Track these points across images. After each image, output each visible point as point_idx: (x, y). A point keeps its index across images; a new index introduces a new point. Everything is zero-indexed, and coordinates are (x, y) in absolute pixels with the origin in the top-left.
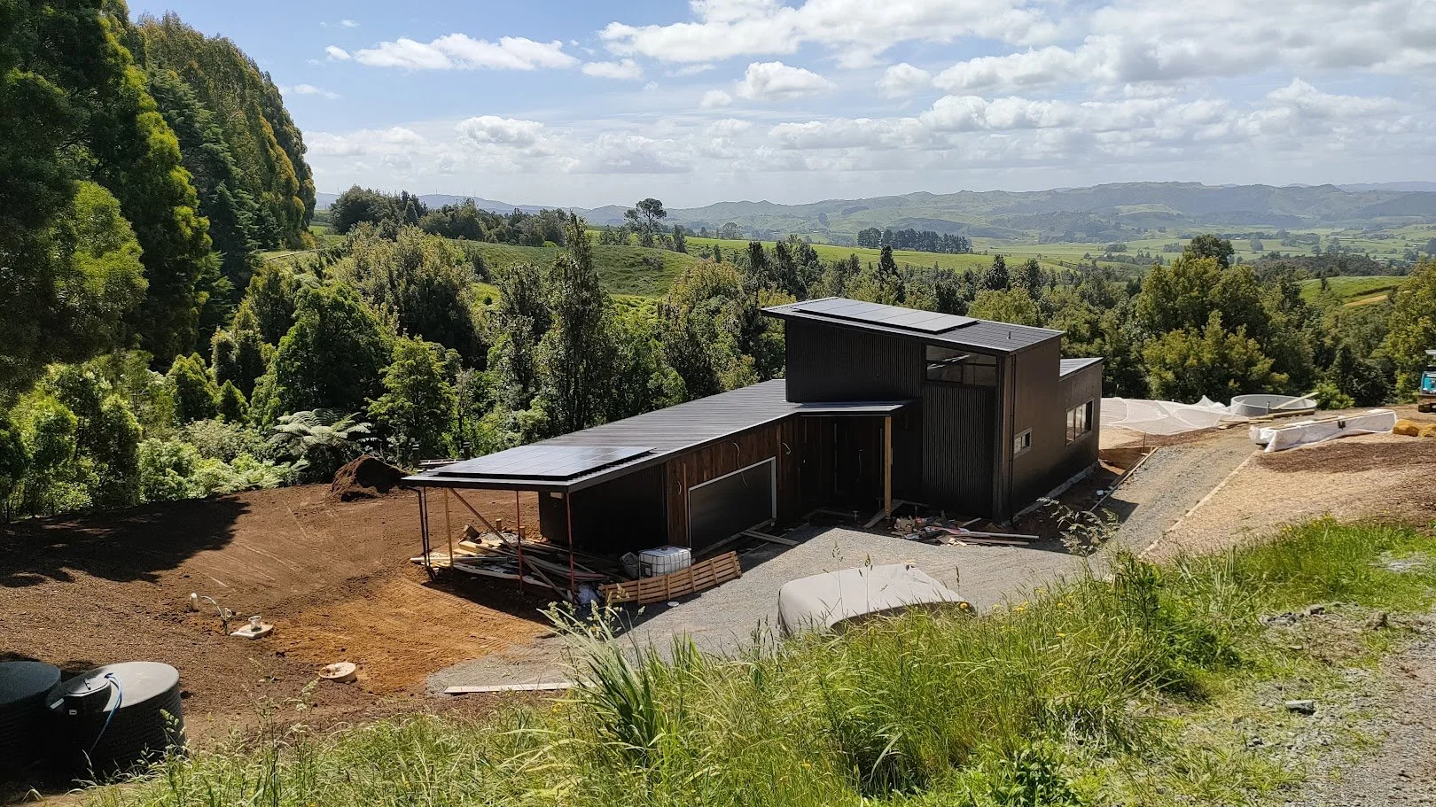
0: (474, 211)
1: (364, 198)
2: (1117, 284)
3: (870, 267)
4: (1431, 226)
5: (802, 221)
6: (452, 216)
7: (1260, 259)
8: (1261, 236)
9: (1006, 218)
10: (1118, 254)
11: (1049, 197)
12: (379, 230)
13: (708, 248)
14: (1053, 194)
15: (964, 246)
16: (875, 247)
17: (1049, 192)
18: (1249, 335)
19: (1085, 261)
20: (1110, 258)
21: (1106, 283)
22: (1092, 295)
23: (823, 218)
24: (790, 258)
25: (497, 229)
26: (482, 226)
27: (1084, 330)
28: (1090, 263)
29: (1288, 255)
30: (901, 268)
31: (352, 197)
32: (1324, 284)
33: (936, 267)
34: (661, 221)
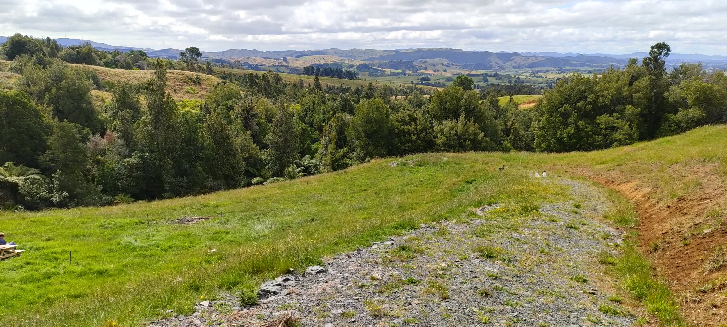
0: (90, 49)
1: (23, 40)
2: (425, 96)
3: (309, 85)
4: (557, 72)
5: (274, 60)
6: (78, 52)
7: (487, 86)
8: (487, 75)
9: (375, 63)
10: (426, 82)
11: (395, 53)
12: (34, 58)
13: (225, 73)
14: (397, 51)
15: (355, 76)
16: (312, 74)
17: (394, 51)
18: (475, 122)
19: (411, 85)
20: (422, 84)
21: (419, 96)
22: (413, 101)
23: (285, 59)
24: (268, 81)
25: (105, 60)
26: (95, 57)
27: (407, 119)
28: (413, 85)
29: (498, 84)
30: (324, 87)
31: (17, 39)
32: (511, 98)
33: (341, 86)
34: (199, 59)
